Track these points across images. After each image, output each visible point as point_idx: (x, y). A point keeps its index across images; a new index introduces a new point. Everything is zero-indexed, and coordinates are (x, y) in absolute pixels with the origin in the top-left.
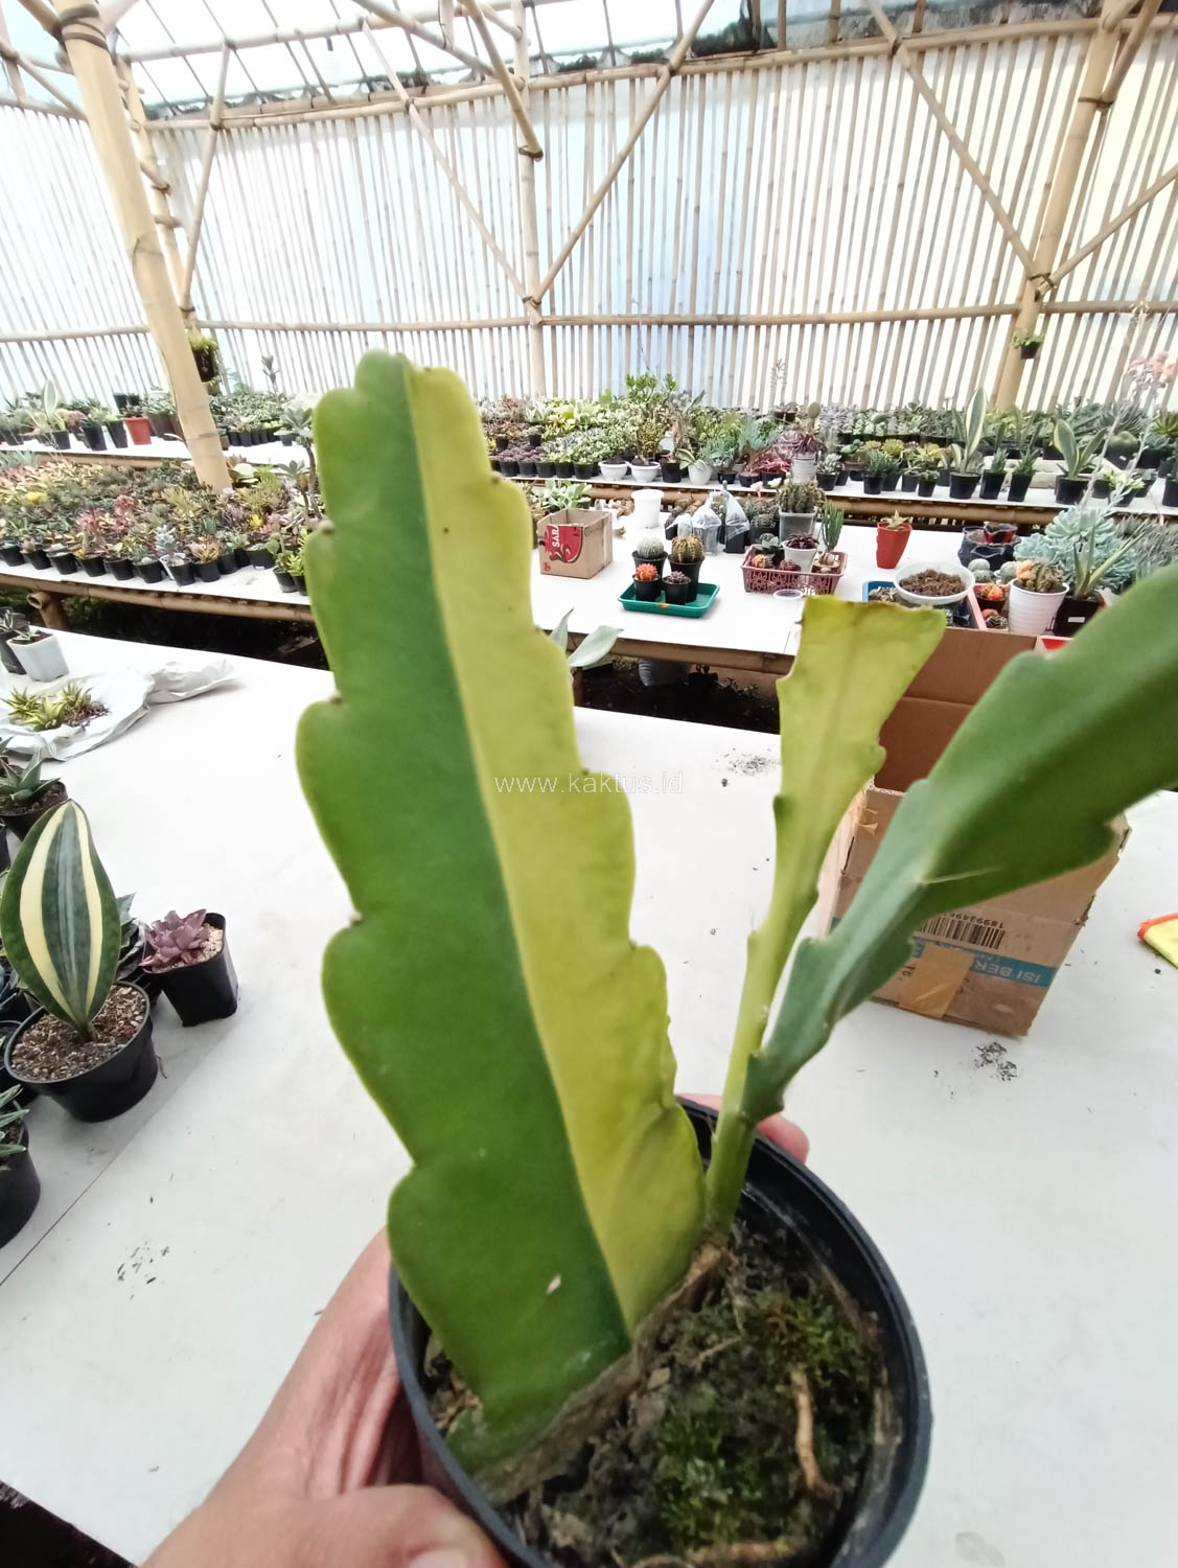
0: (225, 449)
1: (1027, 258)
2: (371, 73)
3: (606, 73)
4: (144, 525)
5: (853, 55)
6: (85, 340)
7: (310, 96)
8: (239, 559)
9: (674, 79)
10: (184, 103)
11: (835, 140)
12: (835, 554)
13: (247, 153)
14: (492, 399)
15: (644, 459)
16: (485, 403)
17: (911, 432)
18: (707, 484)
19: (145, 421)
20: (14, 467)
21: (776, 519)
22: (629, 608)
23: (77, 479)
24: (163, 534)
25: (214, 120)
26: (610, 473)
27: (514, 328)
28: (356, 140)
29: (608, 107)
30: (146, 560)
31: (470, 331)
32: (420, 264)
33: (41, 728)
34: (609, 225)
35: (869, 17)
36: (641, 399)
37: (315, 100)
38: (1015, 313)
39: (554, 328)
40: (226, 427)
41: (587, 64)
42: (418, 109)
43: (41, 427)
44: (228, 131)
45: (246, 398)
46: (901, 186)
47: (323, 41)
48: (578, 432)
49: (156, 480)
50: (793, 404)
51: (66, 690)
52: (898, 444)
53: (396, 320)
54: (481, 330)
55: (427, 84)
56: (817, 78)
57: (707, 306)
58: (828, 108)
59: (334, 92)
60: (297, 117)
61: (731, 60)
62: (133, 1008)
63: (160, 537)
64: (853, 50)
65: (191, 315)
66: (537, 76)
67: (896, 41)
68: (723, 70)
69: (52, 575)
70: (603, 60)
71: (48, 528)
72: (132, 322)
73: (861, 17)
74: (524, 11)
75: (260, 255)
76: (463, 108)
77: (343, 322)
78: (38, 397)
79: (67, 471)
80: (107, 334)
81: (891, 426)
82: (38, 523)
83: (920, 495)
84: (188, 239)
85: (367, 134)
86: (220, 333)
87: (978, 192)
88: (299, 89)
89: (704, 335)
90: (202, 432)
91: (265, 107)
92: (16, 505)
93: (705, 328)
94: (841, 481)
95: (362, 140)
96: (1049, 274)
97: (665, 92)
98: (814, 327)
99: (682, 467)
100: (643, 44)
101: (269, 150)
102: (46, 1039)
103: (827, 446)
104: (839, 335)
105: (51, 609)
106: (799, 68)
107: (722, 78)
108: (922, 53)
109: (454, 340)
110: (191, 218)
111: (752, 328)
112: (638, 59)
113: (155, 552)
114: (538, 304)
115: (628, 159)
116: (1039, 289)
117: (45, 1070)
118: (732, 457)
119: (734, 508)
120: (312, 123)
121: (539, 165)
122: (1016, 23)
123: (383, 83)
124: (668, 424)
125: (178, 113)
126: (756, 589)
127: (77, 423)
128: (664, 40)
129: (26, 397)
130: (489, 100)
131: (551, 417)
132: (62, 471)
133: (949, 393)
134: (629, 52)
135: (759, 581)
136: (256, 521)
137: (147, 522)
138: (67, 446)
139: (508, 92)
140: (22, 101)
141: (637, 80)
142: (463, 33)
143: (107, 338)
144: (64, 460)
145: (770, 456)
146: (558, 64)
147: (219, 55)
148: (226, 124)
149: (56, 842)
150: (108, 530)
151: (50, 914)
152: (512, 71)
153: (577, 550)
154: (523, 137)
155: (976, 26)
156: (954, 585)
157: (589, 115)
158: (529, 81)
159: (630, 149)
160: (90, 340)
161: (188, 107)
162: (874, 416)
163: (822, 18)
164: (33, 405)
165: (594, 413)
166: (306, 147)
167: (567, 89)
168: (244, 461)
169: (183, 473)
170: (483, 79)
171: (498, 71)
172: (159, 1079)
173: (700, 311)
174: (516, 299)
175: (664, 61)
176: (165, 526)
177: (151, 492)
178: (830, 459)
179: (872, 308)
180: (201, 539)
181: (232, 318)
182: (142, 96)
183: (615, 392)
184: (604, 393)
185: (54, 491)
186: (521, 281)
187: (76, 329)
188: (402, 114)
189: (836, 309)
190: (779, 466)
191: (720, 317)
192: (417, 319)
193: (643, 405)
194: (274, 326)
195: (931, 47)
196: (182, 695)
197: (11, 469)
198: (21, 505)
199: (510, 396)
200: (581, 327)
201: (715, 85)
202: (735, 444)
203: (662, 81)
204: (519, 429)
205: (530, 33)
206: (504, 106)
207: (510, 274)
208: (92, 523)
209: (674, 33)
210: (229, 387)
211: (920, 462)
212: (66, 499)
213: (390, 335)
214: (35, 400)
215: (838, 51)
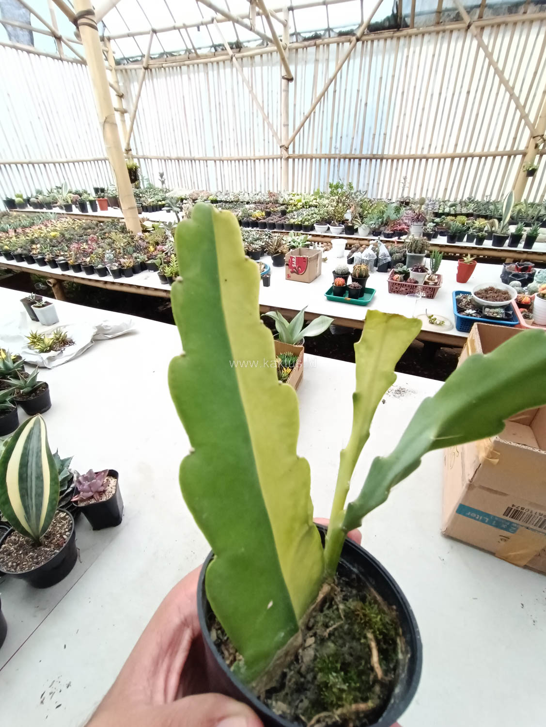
0: (140, 213)
1: (532, 127)
2: (216, 43)
3: (326, 41)
4: (101, 249)
5: (448, 29)
6: (83, 163)
7: (188, 53)
8: (143, 267)
9: (358, 42)
10: (132, 58)
11: (436, 71)
12: (436, 275)
13: (158, 79)
14: (263, 192)
15: (336, 223)
16: (260, 194)
17: (469, 212)
18: (367, 236)
19: (106, 200)
20: (46, 220)
21: (405, 256)
22: (330, 299)
23: (73, 226)
24: (109, 255)
25: (145, 65)
26: (319, 230)
27: (275, 160)
28: (208, 73)
29: (326, 56)
30: (100, 266)
31: (254, 161)
32: (234, 130)
33: (42, 351)
34: (323, 112)
35: (457, 12)
36: (337, 194)
37: (190, 55)
38: (524, 154)
39: (294, 160)
40: (141, 203)
41: (317, 37)
42: (237, 59)
43: (61, 202)
44: (151, 70)
45: (151, 190)
46: (468, 92)
47: (196, 28)
48: (304, 209)
49: (108, 228)
50: (408, 197)
51: (56, 332)
52: (464, 218)
53: (221, 155)
54: (260, 160)
55: (242, 47)
56: (429, 41)
57: (368, 150)
58: (434, 56)
59: (199, 52)
60: (182, 63)
61: (387, 34)
62: (65, 526)
63: (107, 256)
64: (448, 27)
65: (130, 152)
66: (293, 43)
67: (469, 23)
68: (382, 38)
69: (58, 271)
70: (324, 34)
71: (58, 250)
72: (104, 155)
73: (452, 12)
74: (289, 13)
75: (161, 125)
76: (257, 58)
77: (197, 156)
78: (60, 188)
79: (69, 222)
80: (93, 160)
81: (458, 209)
82: (54, 246)
83: (476, 244)
84: (130, 118)
85: (213, 70)
86: (142, 160)
87: (508, 95)
88: (183, 50)
89: (366, 164)
90: (129, 207)
91: (168, 59)
92: (45, 238)
93: (366, 160)
94: (435, 237)
95: (210, 73)
96: (543, 135)
97: (354, 49)
98: (421, 160)
99: (355, 227)
100: (344, 27)
101: (168, 78)
102: (18, 543)
103: (427, 219)
104: (433, 165)
105: (57, 286)
106: (420, 37)
107: (382, 42)
108: (482, 28)
109: (247, 165)
110: (132, 109)
111: (390, 161)
112: (341, 34)
113: (105, 262)
114: (287, 149)
115: (334, 81)
116: (538, 142)
117: (15, 564)
118: (380, 223)
119: (383, 250)
120: (188, 66)
121: (292, 84)
122: (531, 13)
123: (221, 47)
124: (349, 207)
125: (129, 62)
126: (394, 292)
127: (76, 200)
128: (354, 25)
129: (55, 188)
130: (270, 54)
131: (291, 202)
132: (68, 222)
133: (488, 193)
134: (337, 31)
135: (397, 288)
136: (152, 249)
137: (102, 247)
138: (71, 211)
139: (279, 50)
140: (62, 57)
141: (341, 44)
142: (260, 23)
143: (92, 162)
144: (68, 218)
145: (399, 223)
146: (303, 37)
147: (149, 36)
148: (150, 67)
149: (29, 437)
150: (84, 251)
151: (23, 478)
152: (281, 40)
153: (304, 269)
154: (285, 71)
155: (511, 15)
156: (505, 296)
157: (317, 61)
158: (289, 45)
159: (335, 76)
160: (85, 163)
161: (134, 59)
162: (449, 204)
163: (432, 13)
164: (58, 192)
165: (311, 200)
166: (185, 77)
167: (307, 49)
168: (148, 220)
169: (120, 224)
170: (267, 45)
171: (275, 41)
172: (78, 562)
173: (365, 152)
174: (277, 146)
175: (354, 35)
176: (110, 250)
177: (105, 233)
178: (430, 226)
179: (450, 151)
180: (126, 257)
181: (147, 154)
182: (114, 55)
183: (321, 190)
184: (316, 191)
185: (63, 232)
186: (280, 138)
187: (79, 158)
188: (229, 61)
189: (432, 152)
190: (404, 229)
191: (374, 155)
192: (230, 155)
193: (337, 197)
194: (166, 158)
195: (488, 25)
196: (110, 336)
197: (45, 221)
198: (48, 238)
199: (271, 191)
200: (307, 160)
201: (378, 45)
202: (382, 217)
203: (353, 43)
204: (276, 207)
205: (291, 23)
206: (276, 57)
207: (275, 134)
208: (77, 248)
209: (360, 22)
210: (143, 185)
211: (476, 228)
212: (67, 236)
213: (218, 162)
214: (59, 190)
215: (441, 28)
